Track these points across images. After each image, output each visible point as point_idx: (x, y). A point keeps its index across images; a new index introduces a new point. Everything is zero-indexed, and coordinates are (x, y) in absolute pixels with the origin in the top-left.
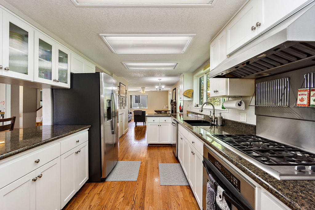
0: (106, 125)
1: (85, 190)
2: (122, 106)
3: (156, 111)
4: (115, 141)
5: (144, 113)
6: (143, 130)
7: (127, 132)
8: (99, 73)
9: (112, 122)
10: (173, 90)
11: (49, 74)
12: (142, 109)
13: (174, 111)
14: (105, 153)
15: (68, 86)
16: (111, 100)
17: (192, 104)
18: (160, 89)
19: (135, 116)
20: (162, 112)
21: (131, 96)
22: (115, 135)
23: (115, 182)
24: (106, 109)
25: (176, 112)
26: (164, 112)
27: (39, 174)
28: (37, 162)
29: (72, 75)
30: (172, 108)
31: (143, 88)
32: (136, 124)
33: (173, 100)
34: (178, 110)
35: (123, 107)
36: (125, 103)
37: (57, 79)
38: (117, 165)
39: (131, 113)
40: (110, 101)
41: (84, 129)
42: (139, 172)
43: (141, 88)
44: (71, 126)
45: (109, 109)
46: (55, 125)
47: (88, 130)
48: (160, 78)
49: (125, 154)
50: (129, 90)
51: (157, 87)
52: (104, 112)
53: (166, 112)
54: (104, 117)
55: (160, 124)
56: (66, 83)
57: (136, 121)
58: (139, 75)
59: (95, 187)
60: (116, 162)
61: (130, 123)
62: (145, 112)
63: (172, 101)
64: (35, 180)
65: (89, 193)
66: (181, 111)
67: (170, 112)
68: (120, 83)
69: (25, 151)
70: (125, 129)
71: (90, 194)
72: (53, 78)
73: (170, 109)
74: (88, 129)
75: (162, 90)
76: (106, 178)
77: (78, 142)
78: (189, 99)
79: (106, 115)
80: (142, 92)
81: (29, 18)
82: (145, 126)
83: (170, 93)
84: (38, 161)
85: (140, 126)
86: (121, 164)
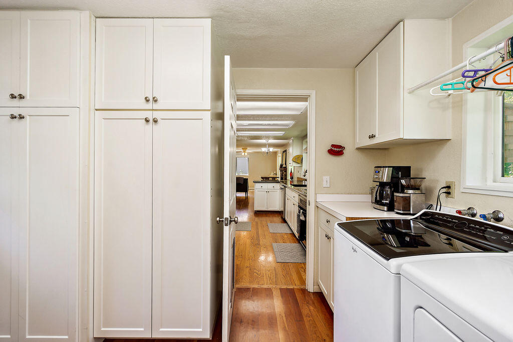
3: (262, 178)
5: (246, 181)
10: (284, 152)
12: (244, 175)
13: (284, 178)
17: (302, 169)
19: (237, 184)
20: (269, 178)
25: (286, 179)
26: (272, 178)
30: (282, 175)
32: (237, 194)
33: (283, 165)
34: (289, 177)
51: (263, 150)
53: (274, 178)
55: (269, 190)
57: (238, 190)
62: (247, 179)
63: (281, 166)
66: (292, 178)
67: (279, 179)
73: (279, 175)
78: (299, 165)
80: (243, 153)
83: (279, 155)
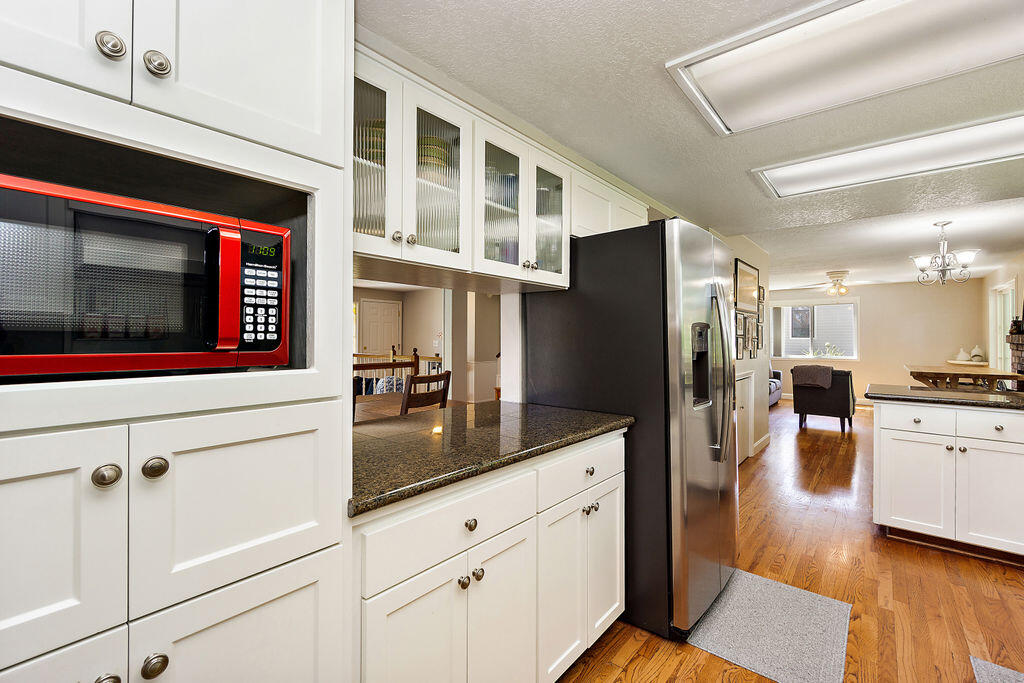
0: (688, 420)
1: (614, 651)
2: (745, 347)
3: (918, 376)
4: (722, 482)
5: (842, 379)
6: (841, 452)
7: (763, 451)
8: (663, 222)
9: (711, 412)
11: (511, 248)
12: (832, 361)
14: (686, 520)
15: (562, 280)
16: (708, 326)
18: (943, 272)
19: (797, 389)
20: (961, 380)
21: (777, 311)
22: (722, 465)
23: (727, 666)
24: (688, 356)
26: (971, 381)
27: (476, 566)
28: (471, 527)
29: (575, 242)
30: (1019, 362)
31: (837, 275)
32: (802, 420)
33: (1021, 324)
35: (746, 354)
36: (755, 334)
37: (533, 261)
38: (732, 586)
39: (777, 376)
40: (701, 331)
41: (611, 430)
42: (848, 663)
43: (823, 273)
44: (574, 411)
45: (701, 359)
46: (530, 404)
47: (625, 435)
48: (942, 218)
49: (764, 547)
50: (772, 287)
51: (923, 261)
52: (680, 369)
54: (684, 387)
55: (962, 443)
56: (559, 271)
57: (803, 408)
58: (826, 216)
59: (647, 652)
60: (727, 569)
61: (775, 415)
62: (847, 375)
63: (1018, 326)
64: (464, 585)
65: (625, 670)
68: (736, 260)
69: (437, 487)
70: (757, 438)
71: (630, 671)
72: (522, 260)
73: (1003, 367)
74: (625, 430)
75: (955, 273)
76: (688, 633)
77: (592, 474)
79: (689, 381)
80: (833, 291)
81: (461, 85)
82: (850, 435)
83: (999, 287)
84: (473, 523)
85: (823, 431)
86: (748, 588)
